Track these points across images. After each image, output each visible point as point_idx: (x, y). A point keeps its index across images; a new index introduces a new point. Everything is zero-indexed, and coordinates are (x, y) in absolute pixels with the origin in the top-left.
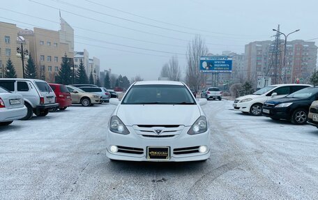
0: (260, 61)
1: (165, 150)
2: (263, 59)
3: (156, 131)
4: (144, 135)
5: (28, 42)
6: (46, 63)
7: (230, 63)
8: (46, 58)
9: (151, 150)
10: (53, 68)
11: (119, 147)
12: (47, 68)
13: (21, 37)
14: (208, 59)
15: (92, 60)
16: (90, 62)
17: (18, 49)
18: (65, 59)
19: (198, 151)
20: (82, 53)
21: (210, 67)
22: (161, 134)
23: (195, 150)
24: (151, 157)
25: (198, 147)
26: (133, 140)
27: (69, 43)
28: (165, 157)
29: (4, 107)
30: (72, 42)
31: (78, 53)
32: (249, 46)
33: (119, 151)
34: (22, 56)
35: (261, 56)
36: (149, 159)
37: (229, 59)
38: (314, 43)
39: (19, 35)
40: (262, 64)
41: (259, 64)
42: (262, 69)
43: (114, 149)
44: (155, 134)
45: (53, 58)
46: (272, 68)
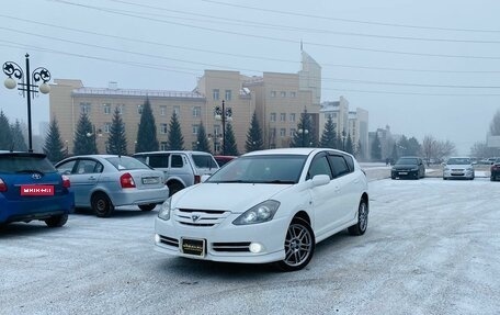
1: (199, 243)
3: (193, 217)
4: (181, 222)
5: (254, 96)
6: (278, 124)
8: (278, 117)
9: (185, 241)
10: (288, 132)
11: (162, 236)
12: (278, 132)
13: (247, 90)
15: (355, 113)
16: (350, 117)
17: (217, 109)
18: (305, 116)
19: (248, 250)
20: (337, 104)
22: (198, 222)
23: (243, 247)
24: (186, 251)
25: (249, 244)
27: (314, 90)
28: (199, 253)
29: (134, 186)
30: (318, 88)
31: (330, 104)
33: (162, 241)
36: (183, 255)
39: (244, 86)
43: (157, 238)
44: (191, 221)
45: (288, 116)
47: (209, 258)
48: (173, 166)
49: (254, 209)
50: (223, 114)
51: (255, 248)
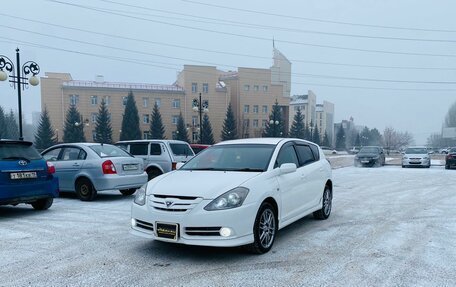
1: (173, 227)
3: (167, 203)
4: (155, 207)
5: (229, 89)
6: (251, 116)
8: (251, 108)
9: (160, 226)
10: (260, 123)
11: (137, 220)
12: (251, 124)
13: (222, 83)
15: (322, 106)
16: (318, 109)
17: (195, 101)
18: (276, 108)
19: (218, 234)
20: (305, 97)
22: (171, 207)
23: (214, 231)
24: (160, 235)
25: (219, 228)
27: (284, 85)
28: (172, 237)
29: (115, 172)
30: (288, 83)
31: (300, 97)
33: (138, 225)
34: (200, 109)
36: (158, 238)
39: (220, 80)
43: (133, 222)
44: (165, 206)
45: (260, 108)
47: (181, 241)
48: (152, 154)
49: (225, 195)
50: (200, 106)
51: (225, 232)
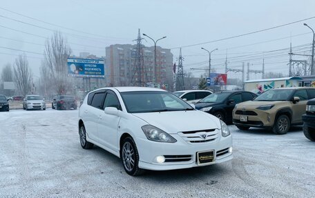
0: (123, 65)
1: (211, 153)
2: (125, 64)
3: (203, 136)
4: (191, 142)
7: (102, 66)
11: (165, 156)
14: (76, 61)
21: (79, 71)
23: (227, 151)
24: (201, 162)
25: (228, 148)
26: (182, 147)
28: (211, 160)
32: (111, 49)
33: (166, 161)
35: (123, 60)
36: (200, 165)
37: (100, 62)
38: (170, 50)
40: (125, 68)
41: (122, 69)
42: (126, 74)
43: (161, 159)
46: (136, 74)
47: (217, 162)
